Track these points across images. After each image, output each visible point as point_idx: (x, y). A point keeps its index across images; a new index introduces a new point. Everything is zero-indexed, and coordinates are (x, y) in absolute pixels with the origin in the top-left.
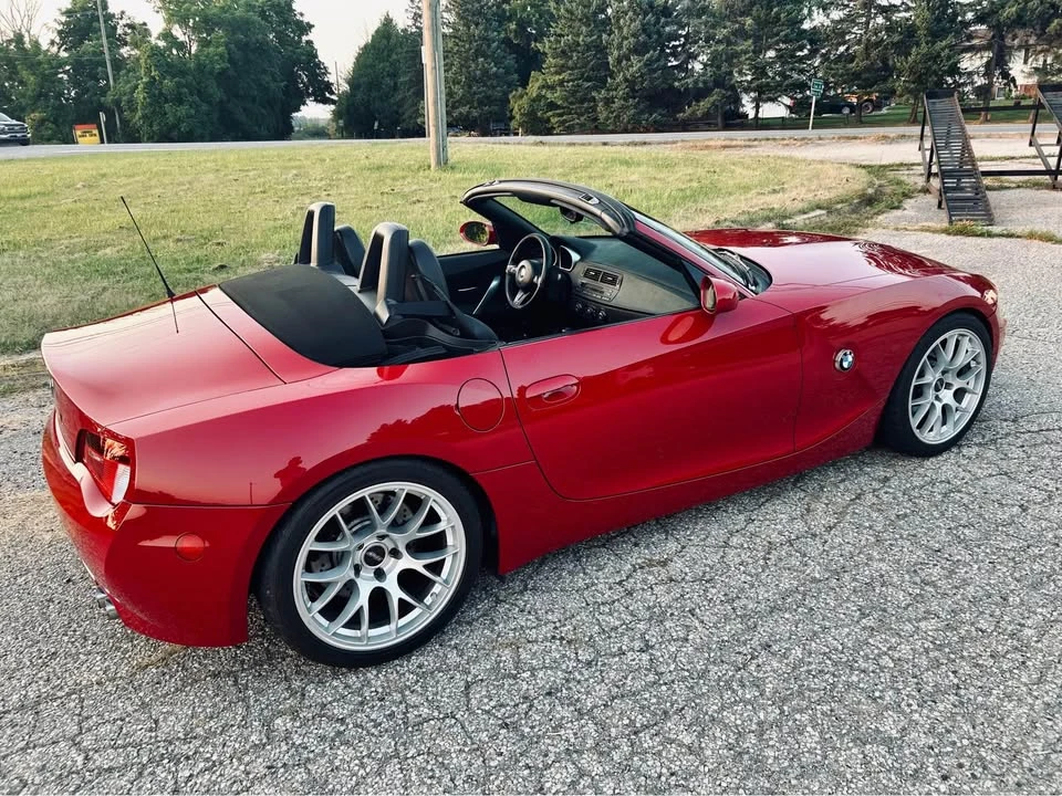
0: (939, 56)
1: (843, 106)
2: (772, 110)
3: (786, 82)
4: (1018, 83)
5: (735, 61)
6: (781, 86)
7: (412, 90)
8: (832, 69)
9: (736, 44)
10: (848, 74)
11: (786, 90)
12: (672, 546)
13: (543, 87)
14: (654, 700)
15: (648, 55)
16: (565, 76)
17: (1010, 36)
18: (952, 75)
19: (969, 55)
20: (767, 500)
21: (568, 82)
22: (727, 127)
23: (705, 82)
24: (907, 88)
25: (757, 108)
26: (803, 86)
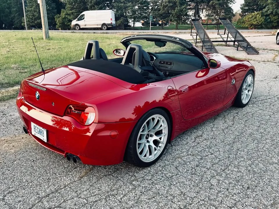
0: (183, 10)
1: (157, 24)
2: (138, 24)
3: (142, 16)
4: (202, 19)
5: (127, 9)
6: (141, 17)
7: (17, 14)
8: (154, 13)
9: (126, 4)
10: (159, 14)
11: (142, 18)
12: (200, 133)
13: (66, 14)
14: (223, 164)
15: (100, 6)
16: (73, 11)
17: (200, 5)
18: (186, 16)
19: (190, 10)
20: (214, 120)
21: (75, 13)
22: (125, 29)
23: (118, 15)
24: (175, 19)
25: (134, 24)
26: (146, 18)
